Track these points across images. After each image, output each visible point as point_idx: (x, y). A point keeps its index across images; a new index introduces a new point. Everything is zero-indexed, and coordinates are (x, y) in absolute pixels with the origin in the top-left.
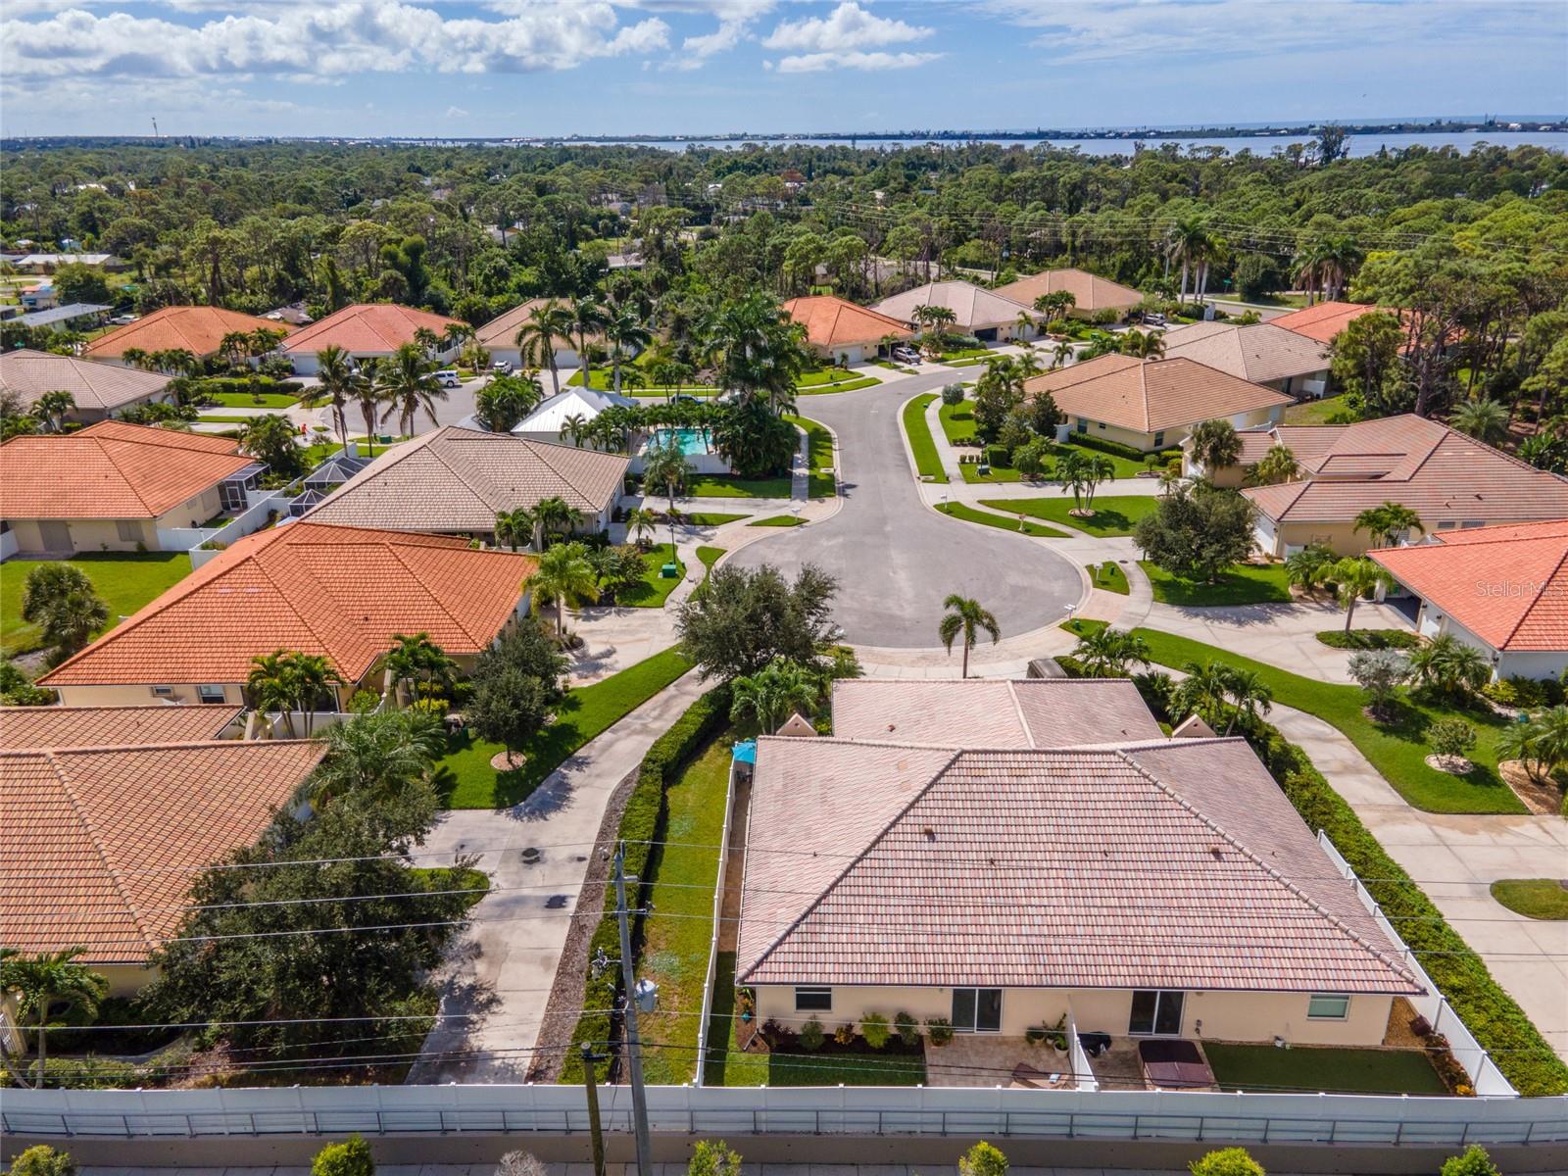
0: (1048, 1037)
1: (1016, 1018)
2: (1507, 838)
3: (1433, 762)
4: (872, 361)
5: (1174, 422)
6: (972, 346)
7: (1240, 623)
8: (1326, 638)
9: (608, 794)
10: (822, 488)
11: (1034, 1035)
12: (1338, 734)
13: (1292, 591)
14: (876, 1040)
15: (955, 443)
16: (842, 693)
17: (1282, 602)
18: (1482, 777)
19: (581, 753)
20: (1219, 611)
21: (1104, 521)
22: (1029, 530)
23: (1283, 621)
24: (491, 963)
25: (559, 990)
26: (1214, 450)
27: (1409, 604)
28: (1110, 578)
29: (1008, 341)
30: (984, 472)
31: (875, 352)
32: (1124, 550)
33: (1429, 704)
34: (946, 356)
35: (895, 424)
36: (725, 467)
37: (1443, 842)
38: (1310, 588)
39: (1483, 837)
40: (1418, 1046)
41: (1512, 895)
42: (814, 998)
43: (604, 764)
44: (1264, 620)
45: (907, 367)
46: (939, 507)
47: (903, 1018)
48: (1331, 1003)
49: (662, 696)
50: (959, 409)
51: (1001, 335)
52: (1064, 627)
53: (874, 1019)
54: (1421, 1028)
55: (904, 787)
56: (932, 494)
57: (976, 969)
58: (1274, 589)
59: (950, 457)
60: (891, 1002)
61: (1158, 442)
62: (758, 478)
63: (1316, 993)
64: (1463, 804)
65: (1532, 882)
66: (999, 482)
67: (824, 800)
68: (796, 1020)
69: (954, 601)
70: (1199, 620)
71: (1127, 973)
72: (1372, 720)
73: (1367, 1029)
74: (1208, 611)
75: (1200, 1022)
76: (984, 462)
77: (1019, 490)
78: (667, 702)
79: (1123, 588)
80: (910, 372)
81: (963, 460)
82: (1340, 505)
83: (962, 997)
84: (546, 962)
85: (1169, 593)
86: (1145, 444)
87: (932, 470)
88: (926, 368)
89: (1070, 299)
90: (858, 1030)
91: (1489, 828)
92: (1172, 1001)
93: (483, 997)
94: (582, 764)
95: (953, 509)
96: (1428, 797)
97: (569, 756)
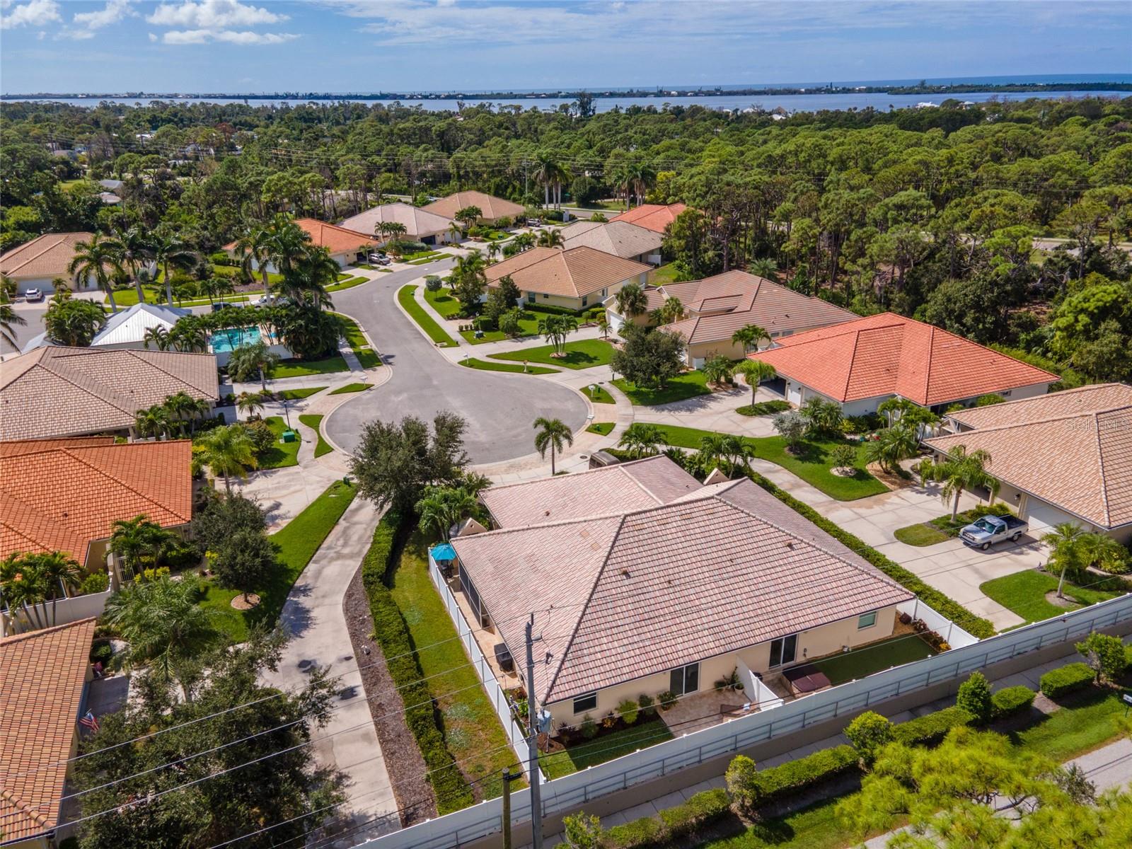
0: (731, 683)
1: (706, 682)
2: (887, 507)
3: (835, 472)
4: (354, 265)
5: (592, 289)
6: (422, 249)
7: (691, 411)
8: (741, 411)
9: (340, 608)
10: (370, 361)
11: (719, 685)
12: (778, 467)
13: (709, 386)
14: (631, 718)
15: (450, 318)
16: (490, 499)
17: (706, 394)
18: (861, 475)
19: (299, 583)
20: (675, 405)
21: (576, 358)
22: (531, 371)
23: (713, 405)
24: (323, 751)
25: (389, 755)
26: (632, 305)
27: (778, 384)
28: (599, 395)
29: (444, 244)
30: (480, 336)
31: (355, 258)
32: (603, 374)
33: (816, 440)
34: (406, 257)
35: (397, 308)
36: (287, 354)
37: (861, 517)
38: (718, 382)
39: (877, 509)
40: (908, 630)
41: (904, 536)
42: (585, 703)
43: (322, 587)
44: (703, 406)
45: (382, 267)
46: (462, 363)
47: (644, 700)
48: (868, 619)
49: (338, 529)
50: (439, 294)
51: (439, 240)
52: (588, 430)
53: (626, 705)
54: (905, 619)
55: (595, 547)
56: (453, 355)
57: (682, 654)
58: (699, 387)
59: (451, 328)
60: (633, 691)
61: (585, 303)
62: (317, 359)
63: (862, 614)
64: (859, 493)
65: (911, 527)
66: (494, 342)
67: (535, 570)
68: (576, 721)
69: (540, 422)
70: (666, 413)
71: (768, 632)
72: (791, 454)
73: (884, 629)
74: (667, 406)
75: (808, 650)
76: (477, 329)
77: (508, 346)
78: (346, 530)
79: (611, 401)
80: (385, 270)
81: (461, 329)
82: (719, 330)
83: (676, 674)
84: (366, 737)
85: (640, 398)
86: (577, 306)
87: (442, 339)
88: (395, 266)
89: (479, 212)
90: (616, 715)
91: (876, 502)
92: (792, 640)
93: (332, 777)
94: (305, 591)
95: (472, 363)
96: (841, 492)
97: (291, 587)
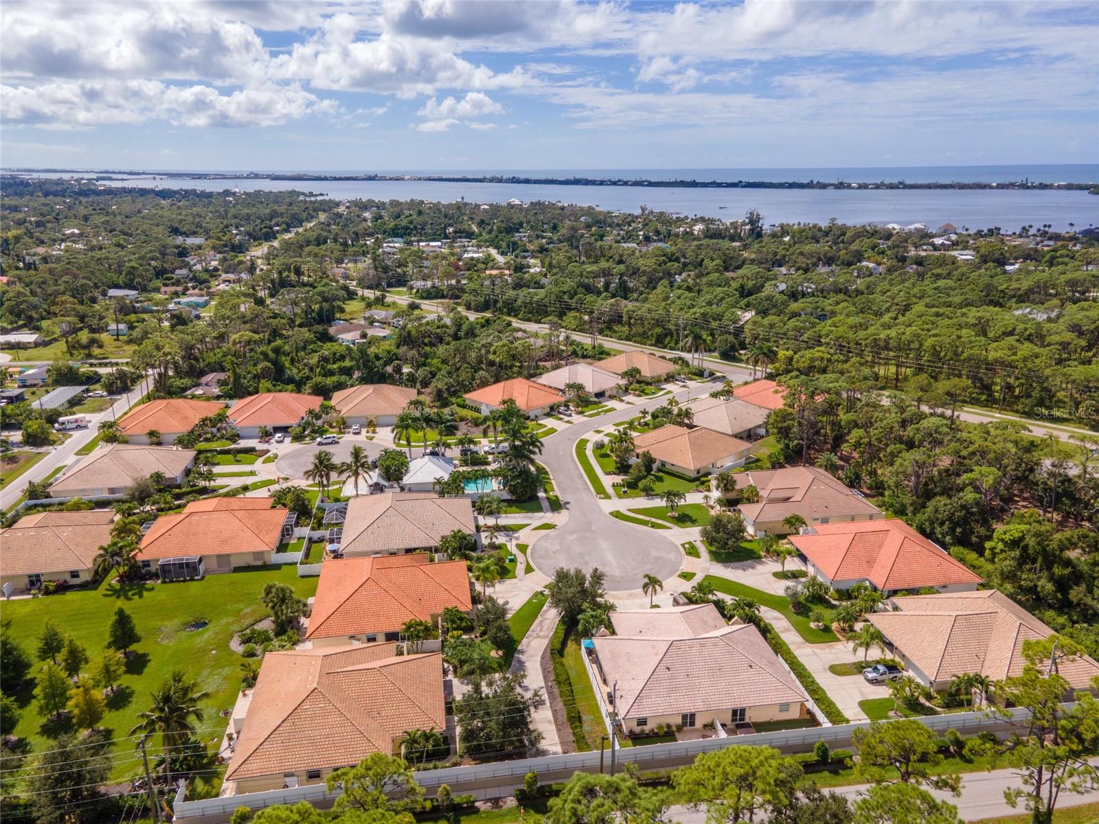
0: (710, 726)
1: (699, 723)
2: (834, 651)
3: (812, 625)
4: (548, 415)
5: (704, 464)
6: (595, 403)
7: (744, 570)
8: (776, 575)
9: (539, 663)
10: (556, 505)
11: (705, 726)
12: (782, 616)
13: (762, 554)
14: (662, 733)
15: (608, 473)
16: (615, 618)
17: (759, 557)
18: (827, 629)
19: (519, 648)
20: (736, 564)
21: (684, 519)
22: (654, 526)
23: (759, 567)
25: (559, 730)
26: (725, 485)
27: (804, 558)
28: (692, 551)
29: (611, 397)
30: (625, 492)
31: (548, 410)
32: (693, 534)
33: (812, 602)
34: (584, 409)
35: (574, 460)
36: (506, 496)
37: (815, 654)
38: (768, 551)
39: (827, 650)
40: (808, 717)
41: (837, 670)
42: (642, 722)
43: (530, 652)
44: (753, 568)
45: (566, 418)
46: (611, 514)
47: (669, 726)
48: (784, 707)
49: (537, 621)
50: (603, 451)
51: (607, 394)
52: (679, 576)
53: (660, 727)
54: (809, 712)
55: (657, 654)
56: (608, 506)
57: (688, 708)
58: (755, 553)
59: (608, 481)
60: (664, 721)
61: (698, 472)
62: (524, 501)
63: (781, 705)
64: (822, 640)
65: (839, 665)
66: (633, 497)
68: (637, 729)
69: (646, 576)
70: (729, 570)
71: (730, 705)
72: (793, 610)
73: (794, 714)
74: (732, 564)
75: (751, 717)
76: (623, 486)
77: (642, 502)
78: (541, 623)
79: (698, 556)
80: (568, 422)
81: (614, 485)
82: (776, 514)
83: (684, 717)
84: (549, 722)
85: (717, 557)
86: (693, 475)
87: (600, 491)
88: (576, 418)
90: (656, 731)
91: (828, 647)
92: (743, 711)
93: (537, 733)
94: (522, 652)
95: (617, 515)
96: (811, 638)
97: (516, 649)
